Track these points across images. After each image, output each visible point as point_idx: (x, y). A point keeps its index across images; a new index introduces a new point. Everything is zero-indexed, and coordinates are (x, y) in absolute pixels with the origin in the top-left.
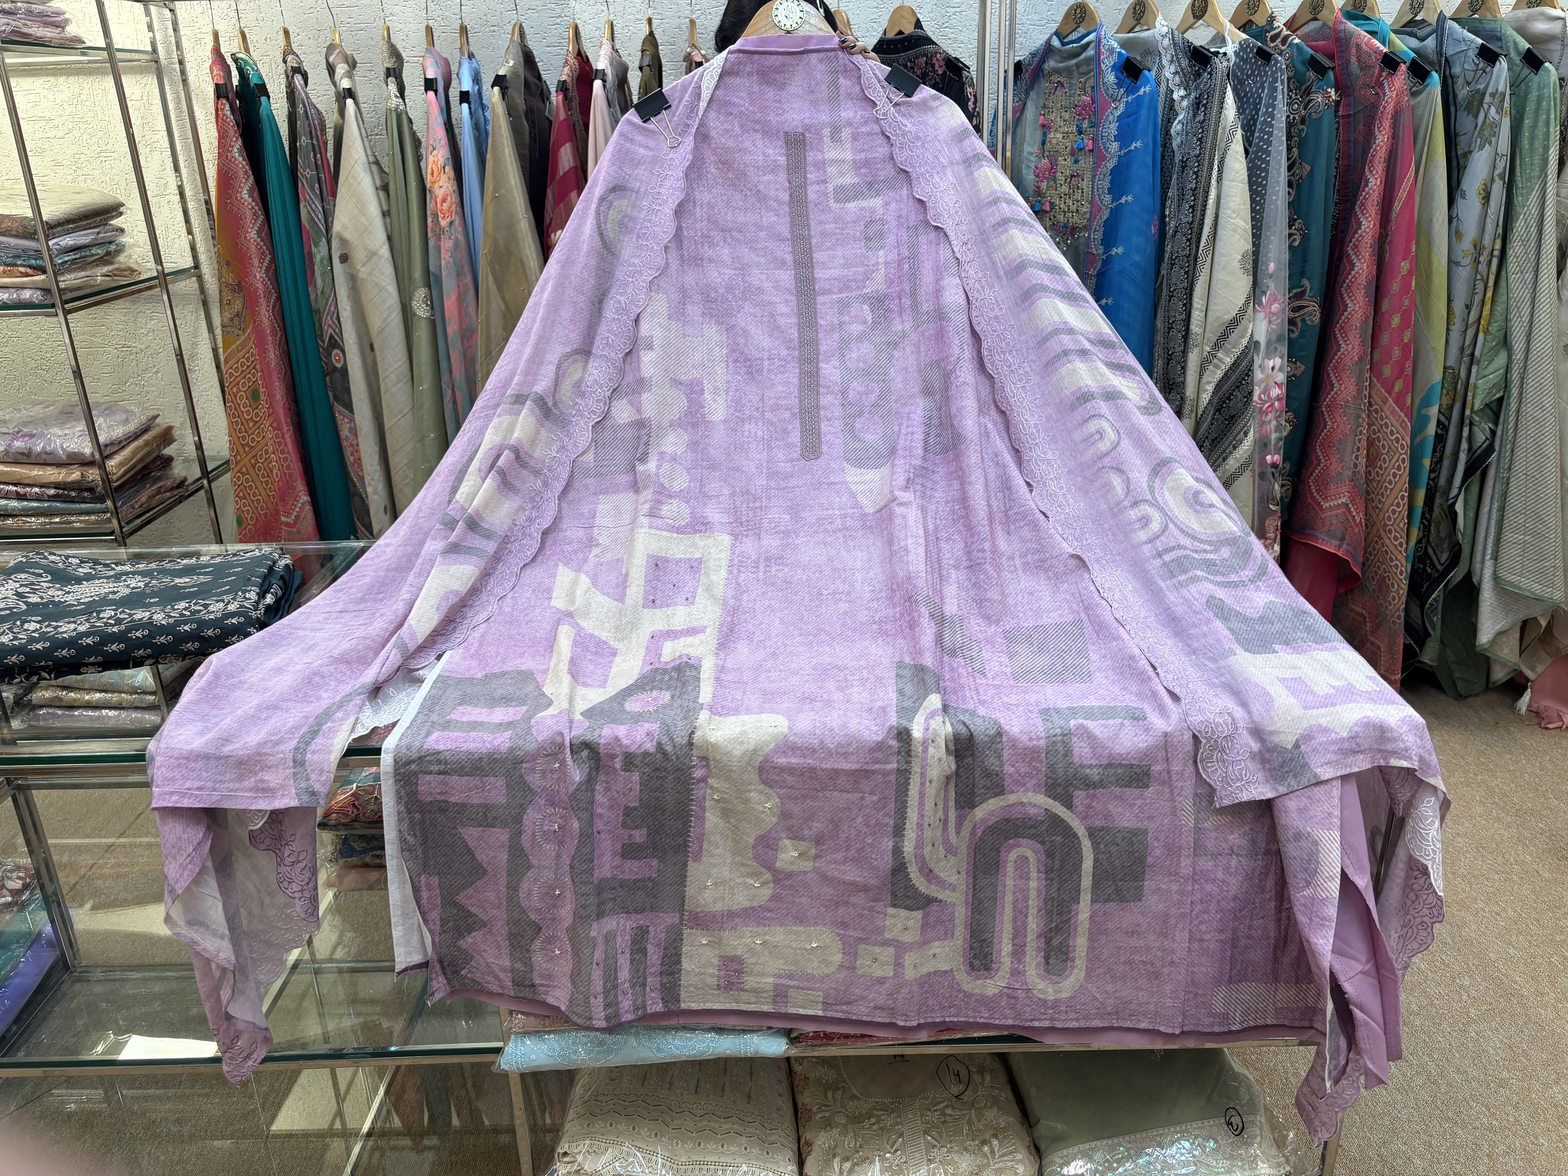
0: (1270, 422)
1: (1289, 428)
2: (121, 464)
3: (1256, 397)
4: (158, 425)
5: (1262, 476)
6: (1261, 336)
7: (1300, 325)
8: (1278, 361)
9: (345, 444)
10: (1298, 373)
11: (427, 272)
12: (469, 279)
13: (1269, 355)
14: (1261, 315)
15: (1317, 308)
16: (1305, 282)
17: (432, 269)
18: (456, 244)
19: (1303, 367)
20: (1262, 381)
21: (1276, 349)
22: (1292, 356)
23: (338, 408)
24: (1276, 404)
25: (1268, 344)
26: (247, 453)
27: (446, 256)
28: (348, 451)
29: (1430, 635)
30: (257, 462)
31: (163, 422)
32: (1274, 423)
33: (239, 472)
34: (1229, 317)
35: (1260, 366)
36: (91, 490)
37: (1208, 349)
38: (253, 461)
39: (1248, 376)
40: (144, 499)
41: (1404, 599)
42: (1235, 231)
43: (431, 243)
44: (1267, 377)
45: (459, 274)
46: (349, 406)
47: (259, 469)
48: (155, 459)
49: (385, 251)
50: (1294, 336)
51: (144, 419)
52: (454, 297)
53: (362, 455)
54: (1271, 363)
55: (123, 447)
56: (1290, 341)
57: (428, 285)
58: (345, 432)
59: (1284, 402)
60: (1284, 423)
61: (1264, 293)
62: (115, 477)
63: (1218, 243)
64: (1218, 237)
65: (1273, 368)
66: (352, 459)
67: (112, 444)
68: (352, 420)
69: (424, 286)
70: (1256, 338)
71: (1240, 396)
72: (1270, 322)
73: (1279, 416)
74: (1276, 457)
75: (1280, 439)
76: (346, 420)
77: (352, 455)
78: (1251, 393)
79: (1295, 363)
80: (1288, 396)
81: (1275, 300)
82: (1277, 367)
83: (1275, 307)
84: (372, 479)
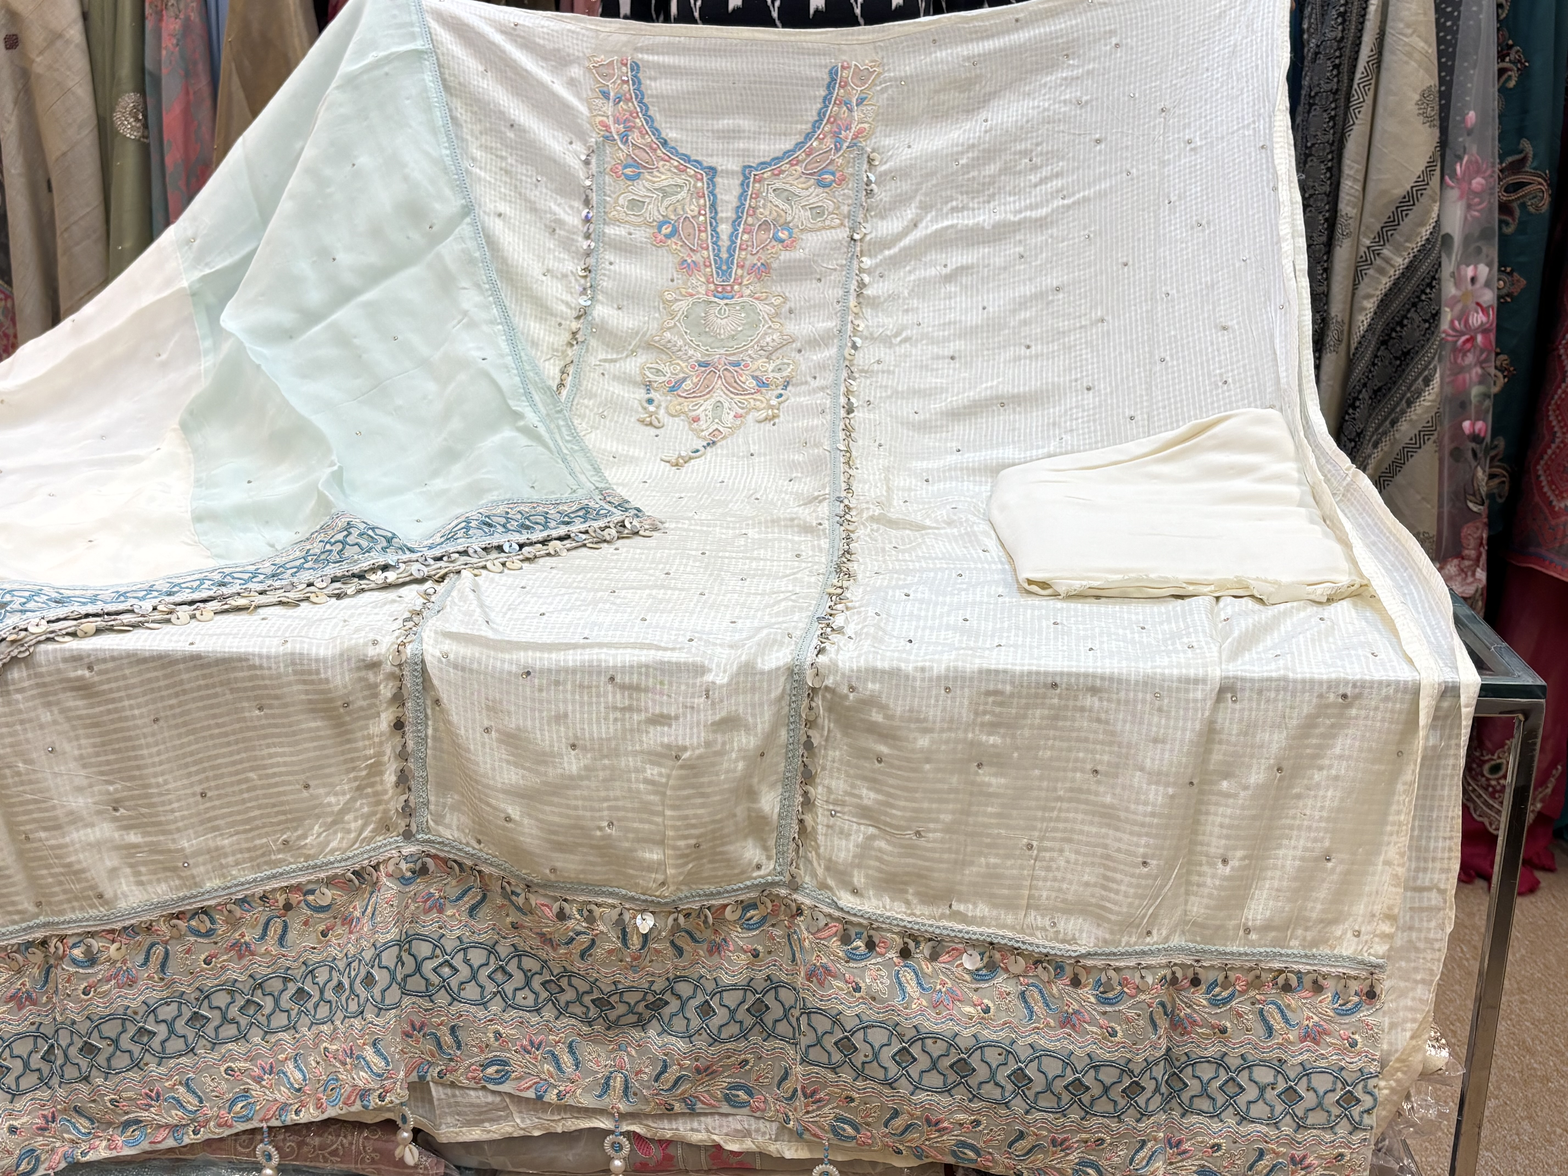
0: (1469, 367)
1: (1501, 381)
3: (1445, 325)
5: (1456, 454)
6: (1454, 227)
7: (1517, 213)
8: (1483, 271)
10: (1516, 291)
11: (140, 69)
12: (203, 83)
13: (1467, 258)
14: (1453, 194)
15: (1545, 187)
16: (1526, 145)
17: (149, 65)
18: (187, 27)
19: (1523, 282)
20: (1455, 298)
21: (1479, 250)
22: (1505, 263)
24: (1479, 338)
25: (1467, 240)
27: (168, 44)
32: (1477, 369)
34: (1400, 191)
37: (1367, 242)
39: (1432, 289)
42: (1409, 55)
43: (149, 25)
44: (1465, 294)
45: (188, 74)
49: (75, 33)
50: (1509, 230)
52: (177, 110)
54: (1470, 272)
56: (1502, 236)
57: (141, 90)
59: (1492, 336)
60: (1493, 371)
61: (1460, 158)
63: (1384, 75)
64: (1384, 65)
65: (1473, 280)
68: (9, 296)
69: (135, 91)
70: (1446, 229)
71: (1417, 319)
72: (1469, 207)
73: (1486, 360)
74: (1480, 425)
75: (1486, 396)
78: (1436, 316)
79: (1510, 274)
80: (1499, 327)
81: (1478, 172)
82: (1481, 280)
83: (1478, 182)
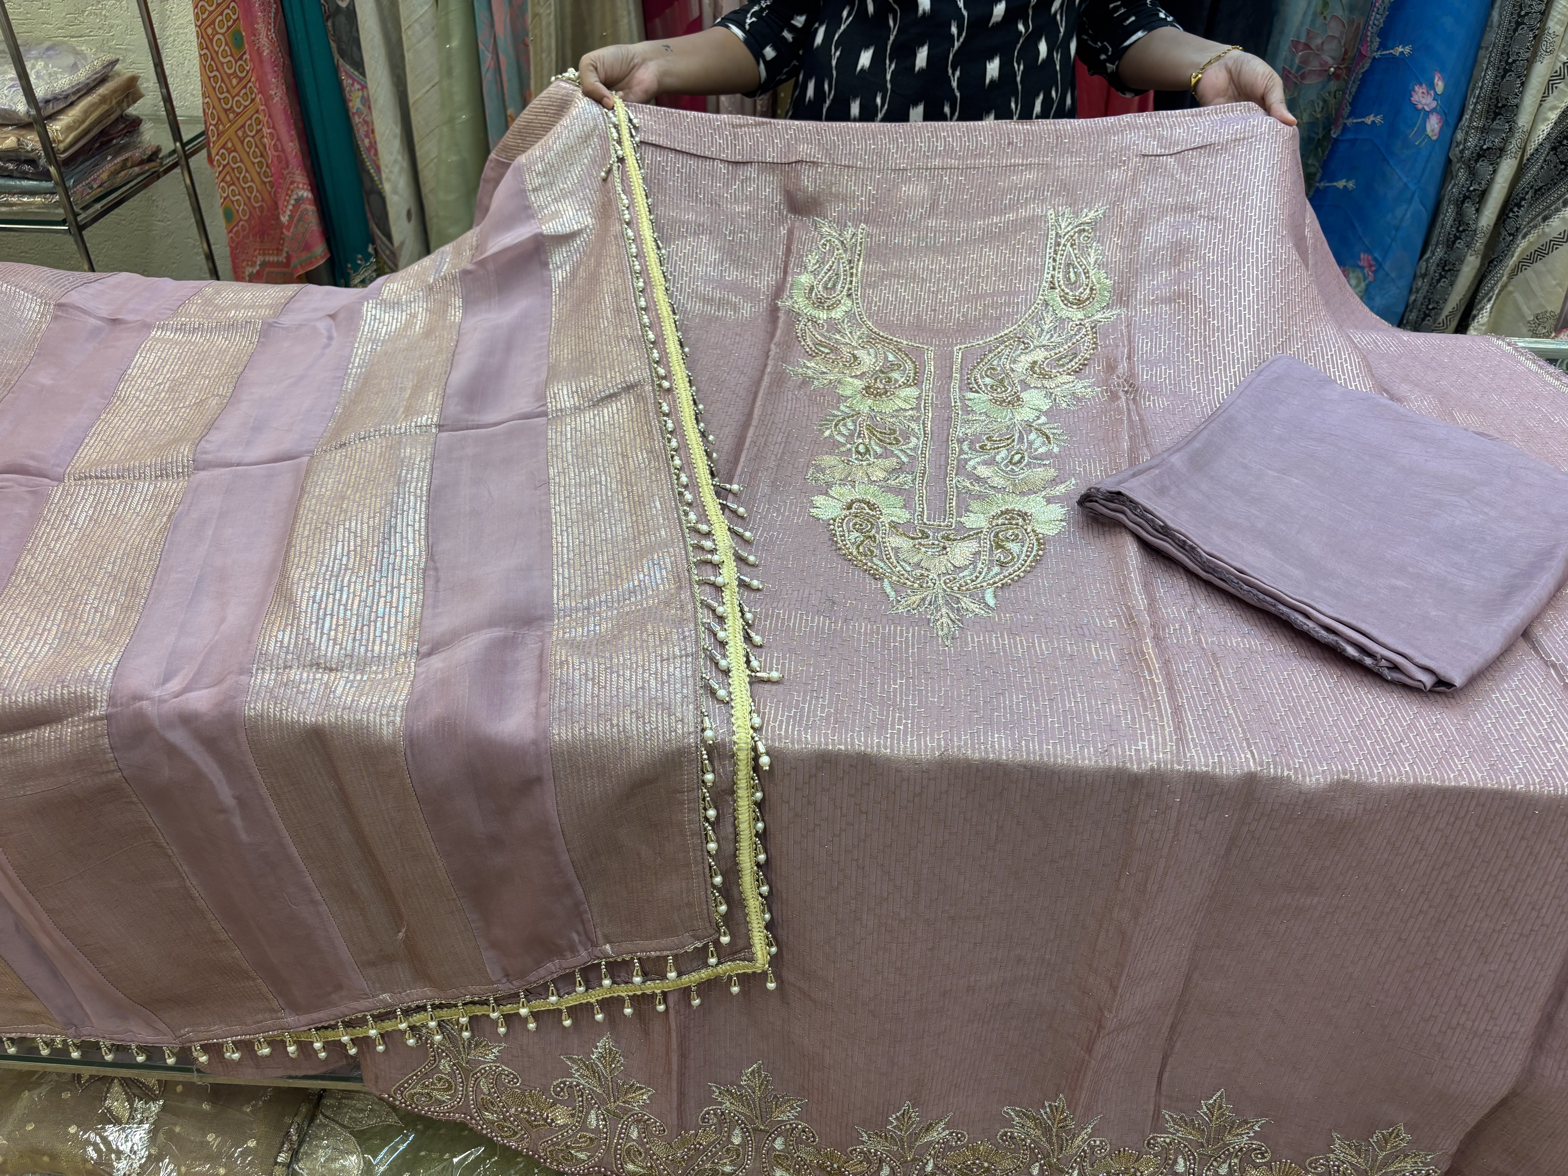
2: (69, 129)
4: (118, 74)
9: (355, 120)
23: (345, 67)
26: (232, 122)
28: (360, 132)
30: (246, 135)
31: (124, 70)
33: (223, 147)
36: (32, 162)
38: (240, 133)
40: (104, 176)
46: (359, 64)
47: (249, 144)
48: (116, 122)
51: (98, 65)
55: (72, 104)
58: (356, 103)
62: (62, 146)
67: (55, 99)
68: (364, 86)
76: (356, 85)
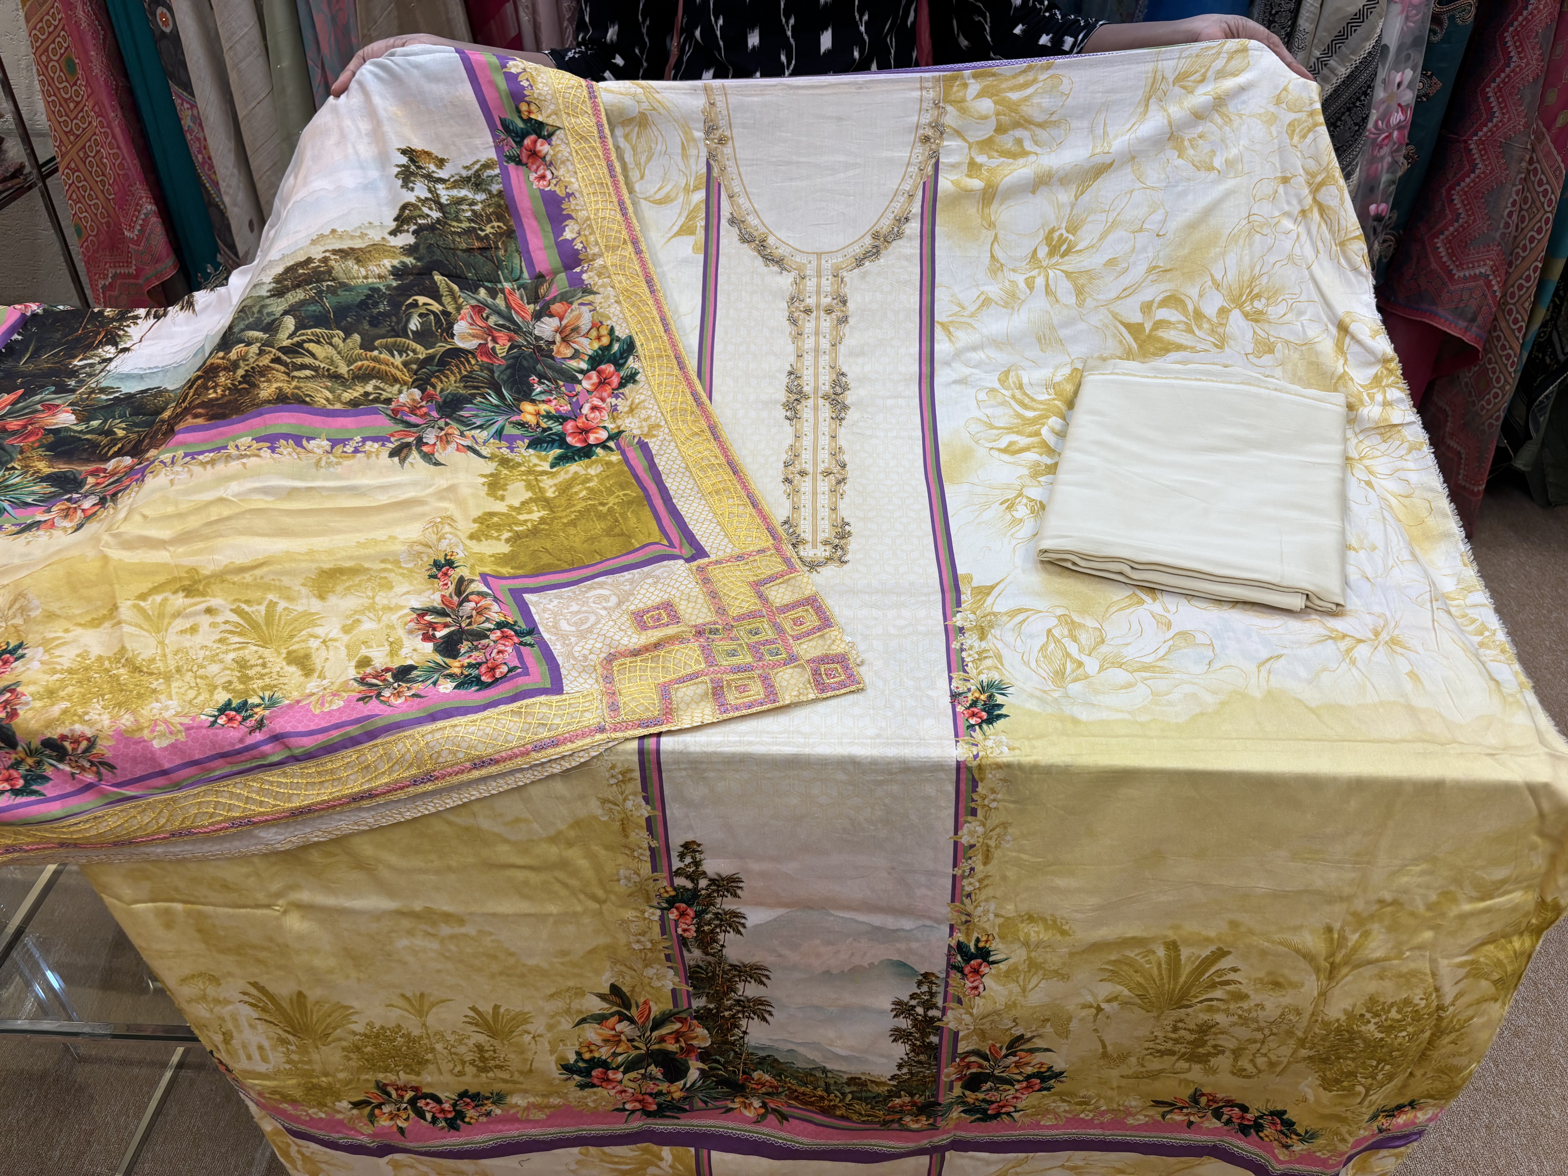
0: (1383, 158)
1: (1406, 166)
3: (1370, 125)
6: (1392, 40)
7: (1446, 24)
8: (1409, 74)
9: (189, 137)
10: (1432, 92)
13: (1397, 66)
14: (1396, 8)
15: (1473, 1)
19: (1440, 84)
20: (1383, 101)
21: (1408, 57)
22: (1428, 69)
23: (174, 88)
24: (1395, 134)
25: (1400, 48)
26: (73, 144)
28: (194, 148)
29: (1531, 438)
30: (87, 156)
32: (1389, 159)
34: (1353, 9)
35: (1384, 81)
37: (1317, 53)
38: (81, 154)
39: (1365, 94)
41: (1508, 397)
44: (1390, 97)
46: (187, 86)
47: (91, 164)
50: (1435, 39)
53: (212, 154)
54: (1399, 77)
56: (1430, 46)
58: (187, 122)
59: (1406, 132)
60: (1401, 160)
65: (1399, 85)
66: (200, 157)
68: (193, 106)
70: (1385, 41)
71: (1350, 122)
72: (1407, 18)
73: (1397, 150)
74: (1383, 206)
75: (1391, 182)
76: (186, 106)
77: (200, 152)
78: (1365, 119)
79: (1430, 77)
80: (1413, 123)
82: (1406, 83)
84: (229, 186)
